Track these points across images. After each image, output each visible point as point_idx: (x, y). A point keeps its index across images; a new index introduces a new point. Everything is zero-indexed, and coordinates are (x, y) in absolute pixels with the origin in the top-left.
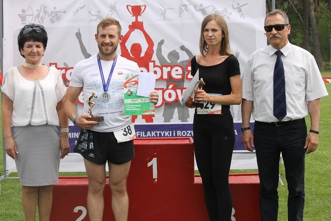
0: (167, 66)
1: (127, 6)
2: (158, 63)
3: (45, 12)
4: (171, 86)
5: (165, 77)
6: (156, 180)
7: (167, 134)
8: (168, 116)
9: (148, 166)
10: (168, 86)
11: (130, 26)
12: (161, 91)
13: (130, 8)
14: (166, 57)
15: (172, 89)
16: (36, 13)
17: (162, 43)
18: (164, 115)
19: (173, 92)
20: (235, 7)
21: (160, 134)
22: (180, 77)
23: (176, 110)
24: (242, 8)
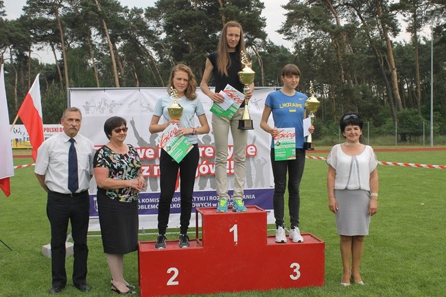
0: (202, 147)
3: (105, 104)
4: (205, 162)
6: (237, 243)
7: (201, 199)
8: (202, 185)
9: (230, 231)
10: (202, 162)
16: (97, 105)
18: (199, 184)
19: (206, 167)
20: (253, 102)
22: (212, 155)
23: (209, 180)
24: (258, 102)
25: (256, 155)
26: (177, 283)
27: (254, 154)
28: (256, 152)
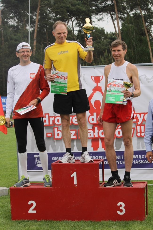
1: (91, 77)
4: (119, 127)
6: (76, 186)
8: (118, 146)
9: (71, 177)
11: (93, 89)
13: (93, 78)
23: (123, 142)
26: (35, 212)
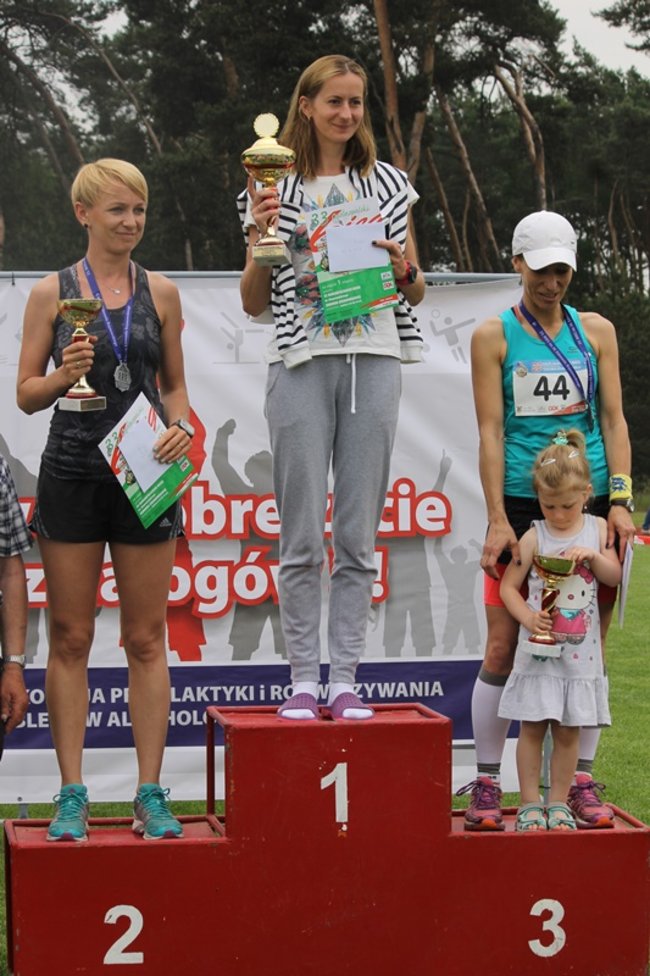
0: (243, 498)
2: (216, 488)
4: (253, 556)
5: (238, 527)
6: (345, 828)
7: (240, 693)
8: (244, 643)
9: (323, 787)
10: (244, 556)
12: (226, 569)
14: (240, 470)
15: (257, 563)
17: (228, 429)
18: (233, 639)
19: (259, 573)
20: (438, 329)
21: (221, 694)
23: (268, 624)
24: (458, 331)
25: (447, 530)
26: (137, 958)
27: (440, 526)
28: (447, 520)
